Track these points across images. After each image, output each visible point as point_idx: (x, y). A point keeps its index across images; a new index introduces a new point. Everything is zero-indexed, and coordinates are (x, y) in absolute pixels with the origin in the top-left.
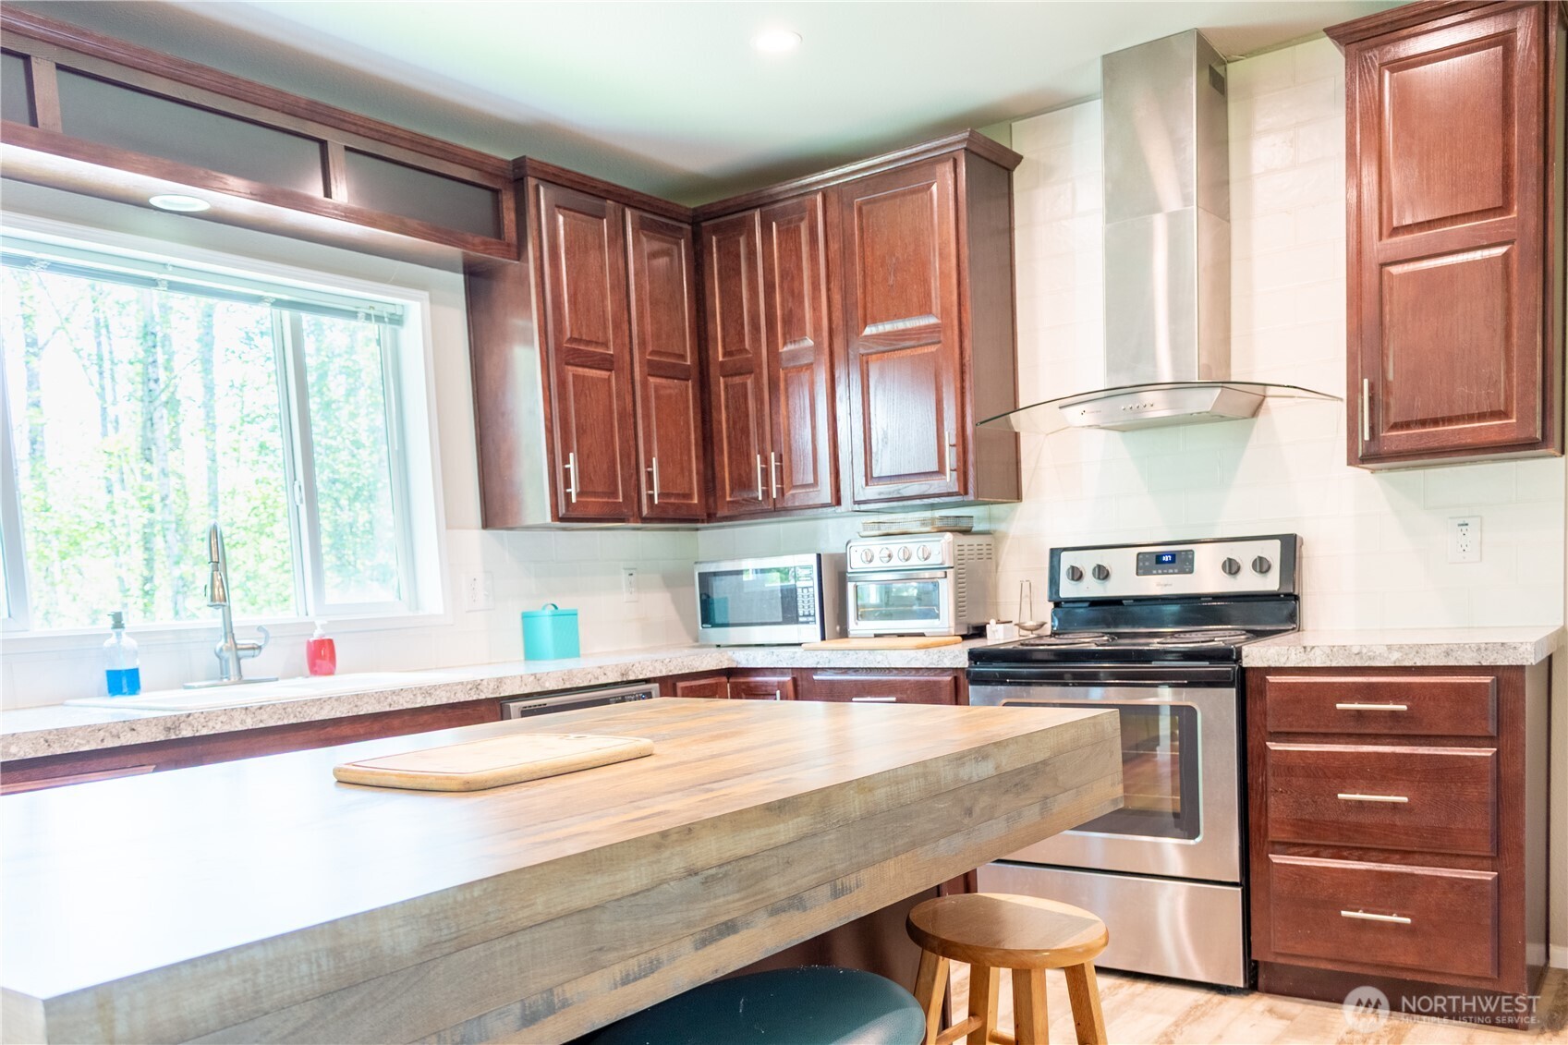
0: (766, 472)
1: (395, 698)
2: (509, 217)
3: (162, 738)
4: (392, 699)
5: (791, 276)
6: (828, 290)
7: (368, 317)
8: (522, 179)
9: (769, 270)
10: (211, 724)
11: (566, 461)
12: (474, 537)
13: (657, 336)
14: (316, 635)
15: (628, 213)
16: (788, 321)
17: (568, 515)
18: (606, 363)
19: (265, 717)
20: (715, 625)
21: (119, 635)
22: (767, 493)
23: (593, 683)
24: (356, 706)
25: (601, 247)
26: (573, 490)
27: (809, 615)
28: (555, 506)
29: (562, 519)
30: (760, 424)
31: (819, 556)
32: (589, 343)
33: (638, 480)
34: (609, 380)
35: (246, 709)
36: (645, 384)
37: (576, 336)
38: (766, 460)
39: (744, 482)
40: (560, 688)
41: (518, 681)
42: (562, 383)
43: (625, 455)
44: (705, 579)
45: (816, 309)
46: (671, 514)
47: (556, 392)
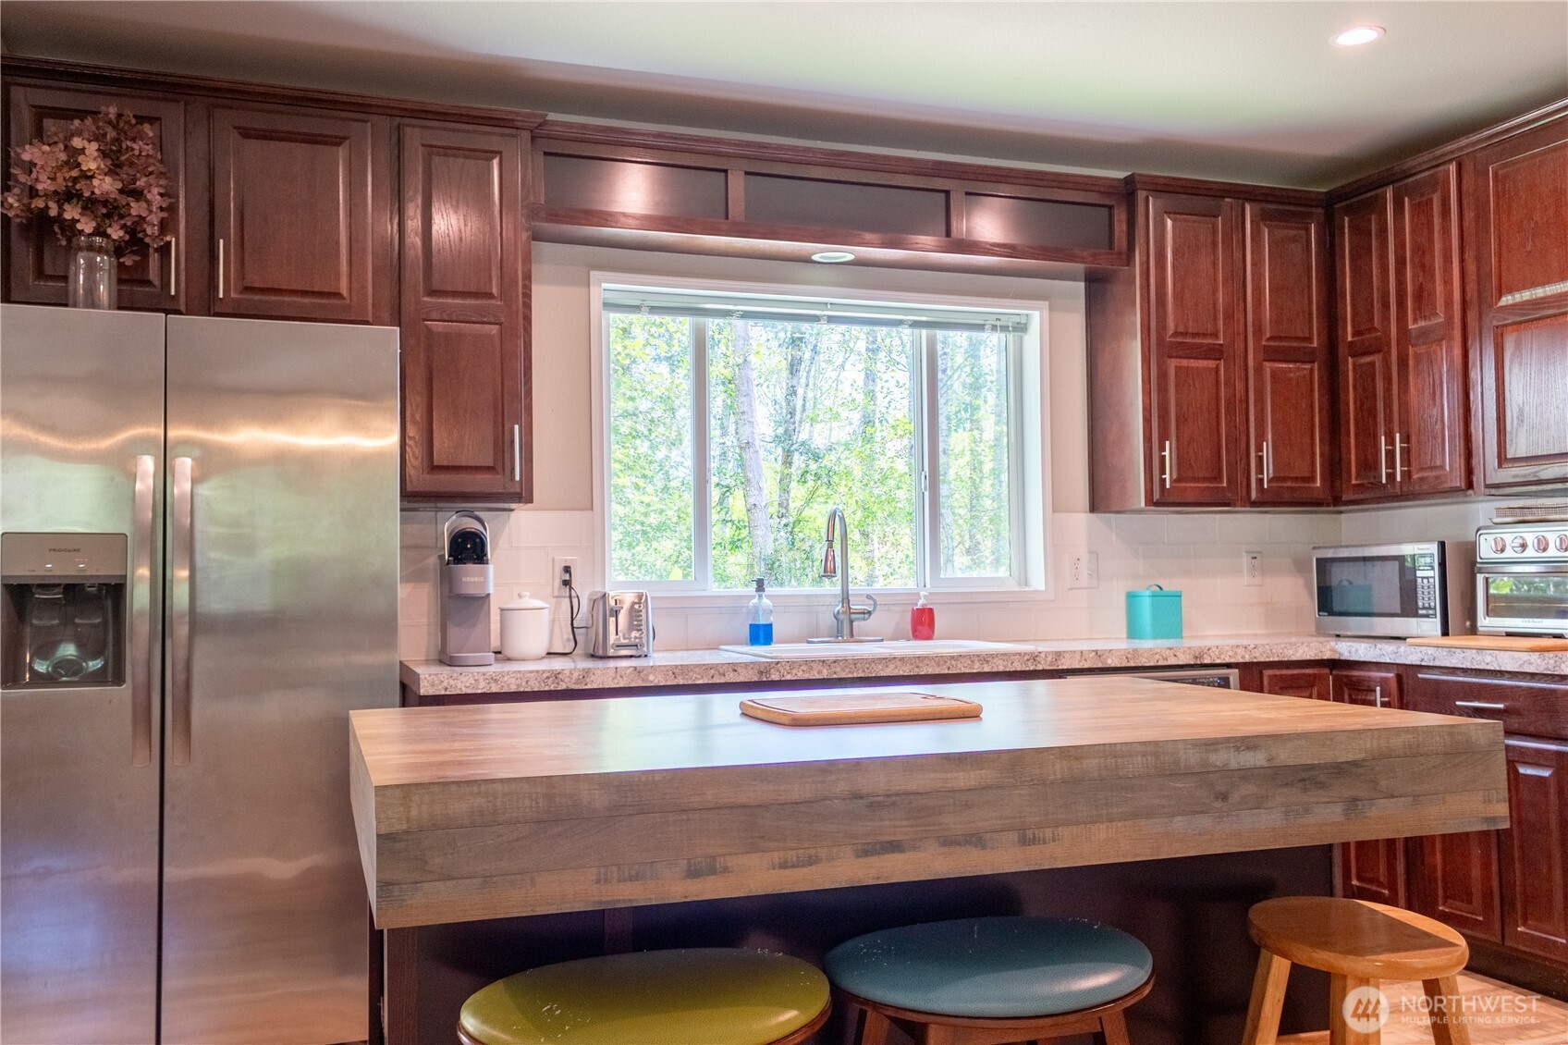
0: (1390, 454)
1: (953, 662)
2: (1120, 227)
3: (756, 679)
4: (951, 664)
5: (1422, 251)
6: (1462, 260)
7: (994, 328)
8: (1133, 193)
9: (1400, 246)
10: (794, 671)
11: (1162, 448)
12: (1081, 521)
13: (1276, 321)
14: (920, 603)
15: (1248, 207)
16: (1419, 296)
17: (1161, 499)
18: (1214, 353)
19: (838, 669)
20: (1332, 613)
21: (760, 596)
22: (1391, 476)
23: (1161, 663)
24: (917, 667)
25: (1214, 244)
26: (1167, 476)
27: (1430, 608)
28: (1149, 492)
29: (1157, 504)
30: (1388, 405)
31: (1442, 545)
32: (1195, 335)
33: (1249, 464)
34: (1217, 369)
35: (823, 661)
36: (1259, 371)
37: (1181, 329)
38: (1391, 441)
39: (1369, 465)
40: (1123, 665)
41: (1078, 656)
42: (1163, 376)
43: (1234, 441)
44: (1323, 565)
45: (1447, 281)
46: (1286, 497)
47: (1156, 384)
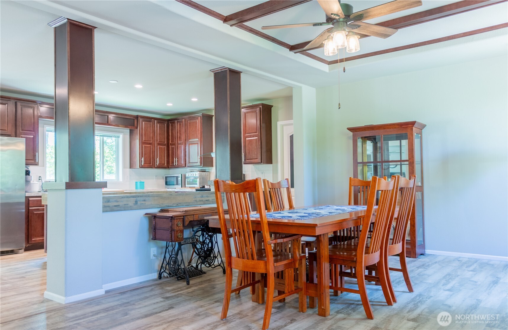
0: (176, 161)
2: (136, 123)
5: (180, 131)
6: (185, 134)
7: (114, 137)
8: (138, 118)
9: (177, 130)
11: (142, 159)
12: (128, 170)
13: (160, 139)
15: (156, 121)
16: (180, 138)
17: (142, 167)
18: (150, 144)
20: (167, 185)
22: (176, 164)
25: (150, 126)
26: (142, 163)
27: (180, 184)
28: (140, 166)
29: (141, 168)
30: (175, 153)
31: (181, 174)
32: (147, 141)
33: (155, 161)
34: (150, 146)
36: (157, 147)
37: (145, 140)
38: (176, 159)
39: (173, 162)
42: (142, 147)
43: (153, 158)
44: (166, 177)
45: (183, 136)
46: (161, 167)
47: (141, 148)
